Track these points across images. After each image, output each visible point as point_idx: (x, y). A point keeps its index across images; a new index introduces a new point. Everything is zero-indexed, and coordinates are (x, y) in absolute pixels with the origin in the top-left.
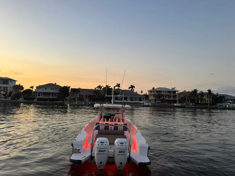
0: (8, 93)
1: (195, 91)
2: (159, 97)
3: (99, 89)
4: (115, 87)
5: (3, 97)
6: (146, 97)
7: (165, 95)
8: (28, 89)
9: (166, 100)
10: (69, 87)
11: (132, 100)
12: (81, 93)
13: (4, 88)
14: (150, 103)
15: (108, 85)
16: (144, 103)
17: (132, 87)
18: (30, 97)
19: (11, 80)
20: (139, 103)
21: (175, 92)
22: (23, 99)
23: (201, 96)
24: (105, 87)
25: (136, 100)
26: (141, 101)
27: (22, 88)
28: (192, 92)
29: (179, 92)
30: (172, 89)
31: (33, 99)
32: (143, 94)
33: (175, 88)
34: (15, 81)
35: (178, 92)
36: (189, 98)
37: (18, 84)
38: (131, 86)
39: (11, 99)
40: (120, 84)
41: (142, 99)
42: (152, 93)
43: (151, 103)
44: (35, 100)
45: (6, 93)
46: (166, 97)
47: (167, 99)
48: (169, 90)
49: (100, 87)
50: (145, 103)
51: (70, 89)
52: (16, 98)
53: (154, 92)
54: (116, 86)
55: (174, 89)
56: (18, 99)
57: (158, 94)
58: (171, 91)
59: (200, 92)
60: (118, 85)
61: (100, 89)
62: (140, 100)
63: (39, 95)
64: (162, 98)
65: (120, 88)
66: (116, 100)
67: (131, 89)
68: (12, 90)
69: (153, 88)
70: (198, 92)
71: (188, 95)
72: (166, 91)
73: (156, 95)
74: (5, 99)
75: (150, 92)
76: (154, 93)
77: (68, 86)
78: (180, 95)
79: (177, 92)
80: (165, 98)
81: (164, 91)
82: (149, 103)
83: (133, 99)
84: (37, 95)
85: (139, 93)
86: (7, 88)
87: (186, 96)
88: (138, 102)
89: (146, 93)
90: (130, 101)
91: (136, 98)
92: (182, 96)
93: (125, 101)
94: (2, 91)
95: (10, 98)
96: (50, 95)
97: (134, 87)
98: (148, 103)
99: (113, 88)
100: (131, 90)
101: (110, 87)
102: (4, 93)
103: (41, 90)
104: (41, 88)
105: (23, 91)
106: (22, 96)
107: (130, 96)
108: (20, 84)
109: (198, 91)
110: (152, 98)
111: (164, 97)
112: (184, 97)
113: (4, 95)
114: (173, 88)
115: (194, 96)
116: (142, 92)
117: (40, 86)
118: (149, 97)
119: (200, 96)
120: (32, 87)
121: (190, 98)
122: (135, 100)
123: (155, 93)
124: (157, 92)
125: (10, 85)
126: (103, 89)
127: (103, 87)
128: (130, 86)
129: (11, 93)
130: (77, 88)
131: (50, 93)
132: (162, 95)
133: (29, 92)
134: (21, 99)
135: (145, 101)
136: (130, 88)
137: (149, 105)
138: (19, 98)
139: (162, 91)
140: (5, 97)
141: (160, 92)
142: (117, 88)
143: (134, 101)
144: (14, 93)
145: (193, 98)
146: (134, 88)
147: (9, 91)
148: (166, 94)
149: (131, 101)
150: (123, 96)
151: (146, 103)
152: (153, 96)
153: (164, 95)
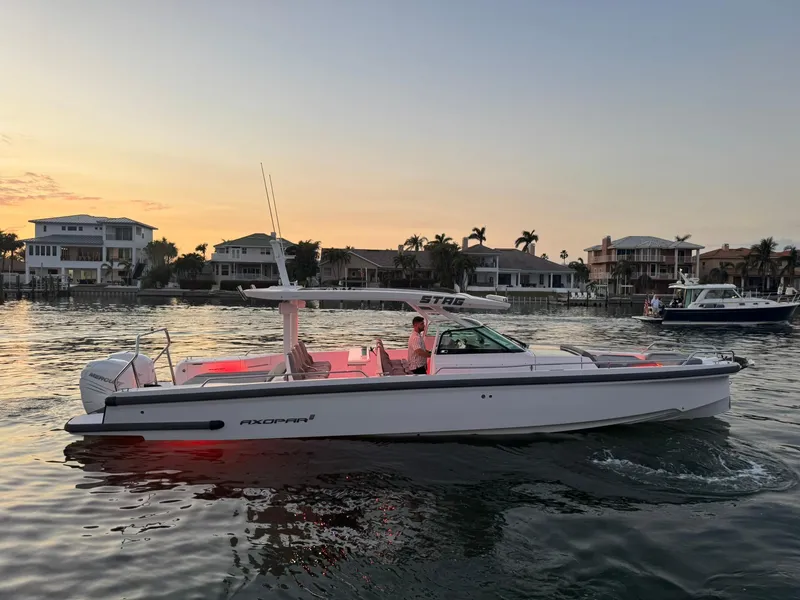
0: (133, 269)
1: (767, 245)
2: (628, 272)
3: (414, 249)
4: (465, 240)
5: (120, 279)
6: (580, 271)
7: (649, 263)
8: (190, 255)
9: (655, 281)
10: (316, 245)
11: (528, 285)
12: (354, 264)
13: (121, 250)
14: (593, 294)
15: (443, 235)
16: (569, 294)
17: (529, 237)
18: (198, 278)
19: (140, 226)
20: (554, 293)
21: (689, 251)
22: (176, 284)
23: (789, 264)
24: (435, 240)
25: (541, 283)
26: (561, 286)
27: (171, 249)
28: (755, 248)
29: (702, 252)
30: (679, 240)
31: (208, 285)
32: (567, 261)
33: (686, 237)
34: (151, 229)
35: (698, 252)
36: (740, 272)
37: (161, 239)
38: (526, 233)
39: (144, 286)
40: (483, 229)
41: (564, 281)
42: (603, 259)
43: (596, 294)
44: (215, 289)
45: (129, 267)
46: (653, 270)
47: (657, 276)
48: (664, 246)
49: (415, 241)
50: (573, 294)
51: (320, 252)
52: (158, 283)
53: (609, 252)
54: (472, 237)
55: (683, 240)
56: (163, 286)
57: (624, 261)
58: (671, 247)
59: (787, 248)
60: (480, 234)
61: (417, 248)
62: (557, 283)
63: (225, 273)
64: (637, 275)
65: (484, 243)
66: (469, 284)
67: (523, 244)
68: (142, 256)
69: (607, 241)
70: (778, 249)
71: (735, 262)
72: (653, 250)
73: (615, 263)
74: (125, 287)
75: (596, 255)
76: (610, 258)
77: (313, 242)
78: (707, 263)
79: (694, 253)
80: (649, 273)
81: (645, 250)
82: (588, 294)
83: (531, 282)
84: (220, 273)
85: (555, 258)
86: (128, 250)
87: (728, 264)
88: (551, 289)
89: (580, 259)
90: (519, 288)
91: (541, 277)
92: (716, 265)
93: (503, 288)
94: (116, 260)
95: (139, 283)
96: (258, 272)
97: (536, 238)
98: (586, 294)
99: (460, 244)
100: (525, 248)
101: (450, 242)
102: (122, 267)
103: (229, 257)
104: (231, 250)
105: (176, 259)
106: (175, 276)
107: (520, 271)
108: (164, 240)
109: (775, 245)
110: (601, 274)
111: (645, 270)
112: (722, 267)
113: (121, 273)
114: (681, 237)
115: (762, 265)
116: (564, 255)
117: (225, 243)
118: (589, 272)
119: (785, 264)
120: (202, 248)
121: (744, 271)
122: (537, 282)
123: (614, 257)
124: (620, 252)
125: (138, 242)
126: (425, 247)
127: (425, 243)
128: (522, 236)
129: (140, 267)
130: (343, 246)
131: (258, 265)
132: (638, 265)
133: (192, 262)
134: (171, 285)
135: (574, 287)
136: (520, 241)
137: (587, 300)
138: (165, 283)
139: (638, 250)
140: (125, 279)
141: (631, 251)
142: (473, 243)
143: (534, 286)
144: (149, 267)
145: (754, 273)
146: (534, 242)
147: (134, 263)
148: (653, 258)
149: (523, 286)
150: (496, 270)
151: (580, 294)
152: (604, 267)
153: (645, 264)
